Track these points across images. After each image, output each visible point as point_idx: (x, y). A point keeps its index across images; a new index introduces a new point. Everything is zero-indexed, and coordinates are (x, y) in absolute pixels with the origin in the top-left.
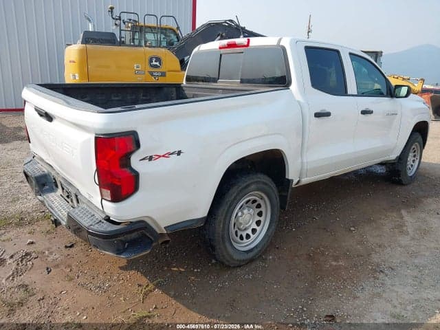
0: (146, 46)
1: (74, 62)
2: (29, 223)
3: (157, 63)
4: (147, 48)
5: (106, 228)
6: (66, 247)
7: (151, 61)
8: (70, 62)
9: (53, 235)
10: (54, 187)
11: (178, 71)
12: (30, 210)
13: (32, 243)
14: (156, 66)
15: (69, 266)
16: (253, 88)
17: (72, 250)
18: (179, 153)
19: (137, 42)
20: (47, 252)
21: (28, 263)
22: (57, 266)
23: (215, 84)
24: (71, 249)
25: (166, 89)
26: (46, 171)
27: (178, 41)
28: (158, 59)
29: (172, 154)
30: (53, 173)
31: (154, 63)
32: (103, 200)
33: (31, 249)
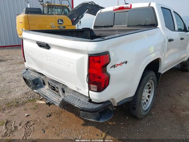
0: (56, 14)
1: (22, 23)
2: (22, 104)
3: (62, 22)
4: (56, 15)
5: (92, 107)
6: (47, 116)
7: (59, 21)
8: (20, 23)
9: (38, 110)
10: (43, 85)
11: (71, 26)
12: (20, 97)
13: (28, 116)
14: (61, 24)
15: (54, 127)
16: (141, 28)
17: (52, 117)
18: (126, 62)
19: (50, 13)
20: (38, 120)
21: (31, 127)
22: (47, 128)
23: (112, 28)
24: (50, 117)
25: (86, 32)
26: (37, 77)
27: (69, 12)
28: (62, 20)
29: (123, 63)
30: (42, 77)
31: (60, 22)
32: (90, 91)
33: (29, 119)
